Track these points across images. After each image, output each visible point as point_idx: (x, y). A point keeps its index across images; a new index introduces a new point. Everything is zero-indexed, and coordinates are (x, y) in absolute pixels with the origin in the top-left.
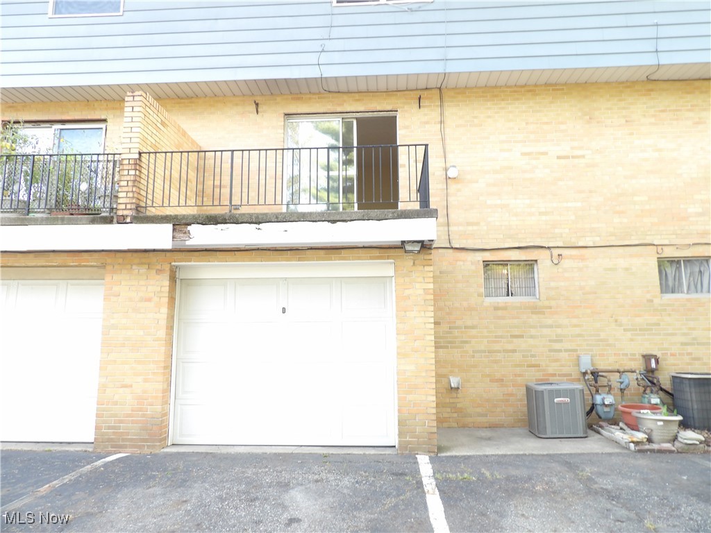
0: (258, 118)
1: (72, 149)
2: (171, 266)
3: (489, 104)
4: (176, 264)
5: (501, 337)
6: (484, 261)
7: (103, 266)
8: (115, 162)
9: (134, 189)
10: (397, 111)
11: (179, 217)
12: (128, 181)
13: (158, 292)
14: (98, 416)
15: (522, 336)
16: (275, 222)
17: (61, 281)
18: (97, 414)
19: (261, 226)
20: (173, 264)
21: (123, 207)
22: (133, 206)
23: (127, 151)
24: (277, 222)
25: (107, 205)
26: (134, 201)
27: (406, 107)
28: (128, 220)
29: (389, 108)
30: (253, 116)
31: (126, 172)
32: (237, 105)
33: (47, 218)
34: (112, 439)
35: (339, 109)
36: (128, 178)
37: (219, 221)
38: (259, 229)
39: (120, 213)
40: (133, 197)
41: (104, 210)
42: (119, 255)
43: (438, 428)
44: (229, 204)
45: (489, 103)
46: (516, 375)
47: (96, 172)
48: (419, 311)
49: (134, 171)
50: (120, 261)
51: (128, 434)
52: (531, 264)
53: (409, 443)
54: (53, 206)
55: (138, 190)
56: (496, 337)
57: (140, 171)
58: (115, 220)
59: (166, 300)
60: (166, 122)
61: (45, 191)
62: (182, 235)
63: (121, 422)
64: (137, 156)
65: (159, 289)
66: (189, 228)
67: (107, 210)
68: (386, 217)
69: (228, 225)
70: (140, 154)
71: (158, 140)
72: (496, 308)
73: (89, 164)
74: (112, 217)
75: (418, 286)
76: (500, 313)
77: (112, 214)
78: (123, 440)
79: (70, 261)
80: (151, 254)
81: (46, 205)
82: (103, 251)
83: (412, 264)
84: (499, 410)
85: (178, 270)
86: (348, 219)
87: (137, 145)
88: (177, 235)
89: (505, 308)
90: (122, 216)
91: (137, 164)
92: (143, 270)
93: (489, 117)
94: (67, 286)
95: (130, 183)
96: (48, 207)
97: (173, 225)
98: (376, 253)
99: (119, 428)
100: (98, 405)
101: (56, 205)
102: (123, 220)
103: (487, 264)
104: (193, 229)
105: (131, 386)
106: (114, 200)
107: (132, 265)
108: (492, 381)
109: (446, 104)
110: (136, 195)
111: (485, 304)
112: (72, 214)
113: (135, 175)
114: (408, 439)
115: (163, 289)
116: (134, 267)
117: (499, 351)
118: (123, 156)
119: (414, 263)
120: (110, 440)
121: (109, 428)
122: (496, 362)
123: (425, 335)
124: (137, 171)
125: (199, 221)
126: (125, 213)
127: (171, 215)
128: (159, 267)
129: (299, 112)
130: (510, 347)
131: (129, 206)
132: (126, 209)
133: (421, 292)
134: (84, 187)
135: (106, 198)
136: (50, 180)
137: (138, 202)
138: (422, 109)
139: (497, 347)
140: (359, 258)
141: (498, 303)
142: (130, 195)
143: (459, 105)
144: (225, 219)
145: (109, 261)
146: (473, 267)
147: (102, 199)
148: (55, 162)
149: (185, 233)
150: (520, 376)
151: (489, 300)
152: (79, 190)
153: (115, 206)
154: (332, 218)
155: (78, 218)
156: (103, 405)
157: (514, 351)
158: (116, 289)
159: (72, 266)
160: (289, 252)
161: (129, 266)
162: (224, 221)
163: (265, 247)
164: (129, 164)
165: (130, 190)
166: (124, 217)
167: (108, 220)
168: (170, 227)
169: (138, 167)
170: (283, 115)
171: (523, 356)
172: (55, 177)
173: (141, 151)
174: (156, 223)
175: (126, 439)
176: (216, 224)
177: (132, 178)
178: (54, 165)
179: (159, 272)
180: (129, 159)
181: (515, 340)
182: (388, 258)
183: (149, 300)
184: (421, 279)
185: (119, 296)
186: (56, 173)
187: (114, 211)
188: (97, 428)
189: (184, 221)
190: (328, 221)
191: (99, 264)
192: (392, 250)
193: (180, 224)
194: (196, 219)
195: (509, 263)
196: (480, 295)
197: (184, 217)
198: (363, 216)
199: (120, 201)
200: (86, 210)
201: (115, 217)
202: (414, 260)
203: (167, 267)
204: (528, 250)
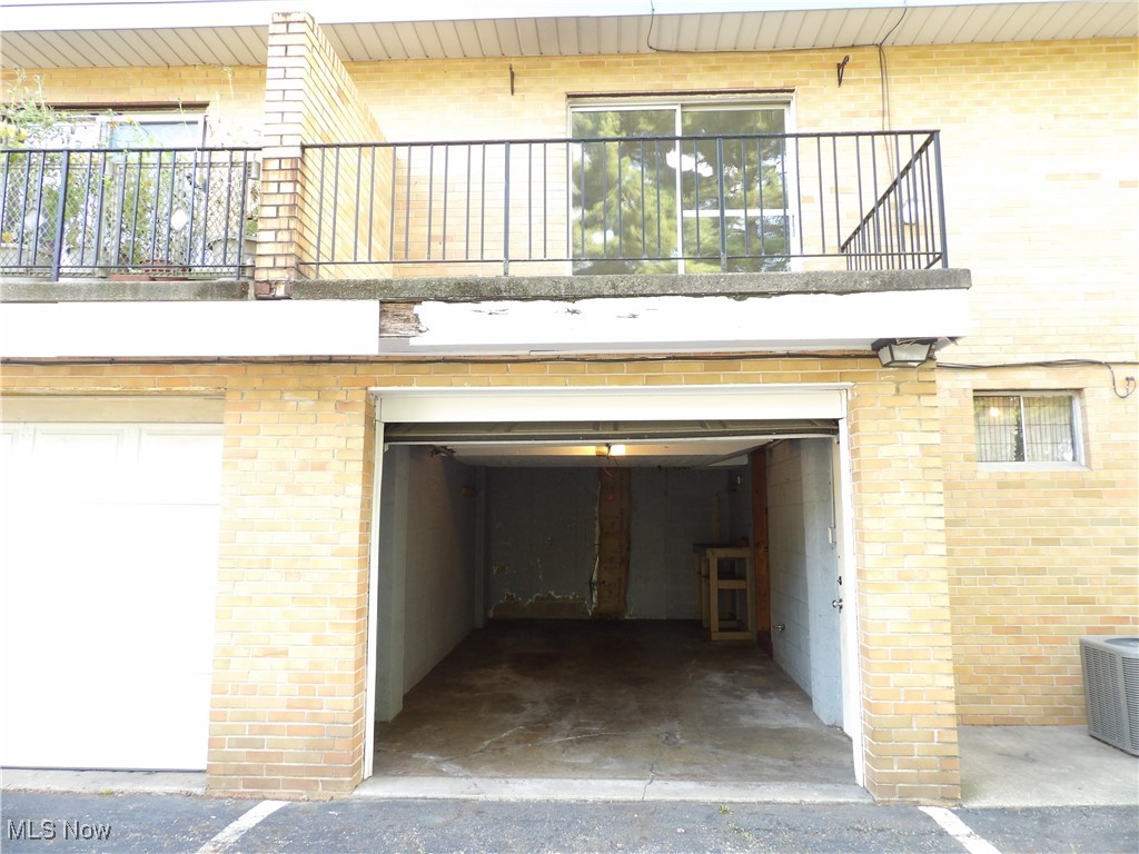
0: (514, 101)
1: (152, 140)
2: (368, 394)
3: (979, 78)
4: (378, 389)
5: (1014, 542)
6: (974, 391)
7: (220, 395)
8: (247, 165)
9: (293, 224)
10: (792, 91)
11: (394, 286)
12: (278, 207)
13: (340, 450)
14: (214, 717)
15: (1056, 542)
16: (608, 296)
17: (126, 426)
18: (211, 713)
19: (579, 305)
20: (372, 389)
21: (268, 262)
22: (292, 262)
23: (276, 141)
24: (615, 296)
25: (233, 260)
26: (292, 250)
27: (813, 83)
28: (280, 291)
29: (778, 84)
30: (504, 98)
31: (273, 188)
32: (470, 75)
33: (101, 287)
34: (245, 767)
35: (677, 87)
36: (279, 200)
37: (485, 293)
38: (574, 312)
39: (261, 276)
40: (291, 242)
41: (225, 270)
42: (253, 369)
43: (960, 744)
44: (502, 258)
45: (978, 75)
46: (1046, 620)
47: (205, 188)
48: (913, 493)
49: (292, 185)
50: (258, 382)
51: (280, 756)
52: (1067, 398)
53: (899, 778)
54: (113, 262)
55: (299, 227)
56: (1003, 542)
57: (303, 187)
58: (251, 291)
59: (359, 467)
60: (346, 92)
61: (95, 231)
62: (400, 325)
63: (265, 730)
64: (297, 152)
65: (342, 443)
66: (417, 309)
67: (232, 270)
68: (858, 287)
69: (505, 302)
70: (303, 147)
71: (332, 126)
72: (1002, 485)
73: (191, 171)
74: (246, 285)
75: (907, 437)
76: (1009, 494)
77: (242, 280)
78: (270, 770)
79: (148, 380)
80: (324, 368)
81: (97, 258)
82: (219, 360)
83: (894, 392)
84: (1013, 689)
85: (378, 404)
86: (774, 289)
87: (297, 129)
88: (389, 324)
89: (1020, 485)
90: (267, 282)
91: (297, 169)
92: (307, 402)
93: (979, 103)
94: (140, 437)
95: (284, 212)
96: (102, 263)
97: (382, 302)
98: (816, 366)
99: (261, 744)
100: (213, 693)
101: (119, 260)
102: (266, 293)
103: (982, 397)
104: (428, 310)
105: (285, 653)
106: (245, 249)
107: (282, 392)
108: (996, 631)
109: (892, 78)
110: (296, 237)
111: (979, 476)
112: (153, 279)
113: (295, 193)
114: (895, 770)
115: (351, 444)
116: (287, 396)
117: (1010, 572)
118: (266, 153)
119: (898, 390)
120: (240, 770)
121: (241, 743)
122: (1006, 592)
123: (925, 543)
124: (298, 186)
125: (439, 294)
126: (274, 275)
127: (376, 281)
128: (341, 396)
129: (597, 90)
130: (1032, 562)
131: (281, 262)
132: (274, 268)
133: (916, 451)
134: (180, 219)
135: (229, 245)
136: (105, 205)
137: (299, 253)
138: (843, 86)
139: (1006, 562)
140: (778, 379)
141: (1006, 473)
142: (284, 236)
143: (918, 80)
144: (499, 290)
145: (232, 382)
146: (954, 403)
147: (219, 248)
148: (115, 166)
149: (407, 320)
150: (1054, 620)
151: (986, 470)
152: (170, 229)
153: (248, 262)
154: (737, 288)
155: (170, 288)
156: (225, 693)
157: (1040, 571)
158: (248, 442)
159: (150, 395)
160: (625, 364)
161: (276, 395)
162: (497, 296)
163: (573, 353)
164: (280, 169)
165: (284, 226)
166: (271, 285)
167: (236, 292)
168: (372, 307)
169: (299, 177)
170: (565, 96)
171: (1061, 582)
172: (116, 200)
173: (304, 143)
174: (344, 299)
175: (277, 767)
176: (477, 301)
177: (288, 200)
178: (114, 173)
179: (342, 406)
180: (280, 159)
181: (1043, 549)
182: (842, 377)
183: (322, 467)
184: (914, 425)
185: (256, 457)
186: (118, 190)
187: (248, 273)
188: (212, 743)
189: (405, 294)
190: (729, 295)
191: (211, 390)
192: (849, 361)
193: (395, 300)
194: (433, 288)
195: (1022, 394)
196: (968, 459)
197: (405, 285)
198: (807, 284)
199: (260, 250)
200: (184, 270)
201: (251, 283)
202: (898, 383)
203: (359, 397)
204: (1064, 369)
